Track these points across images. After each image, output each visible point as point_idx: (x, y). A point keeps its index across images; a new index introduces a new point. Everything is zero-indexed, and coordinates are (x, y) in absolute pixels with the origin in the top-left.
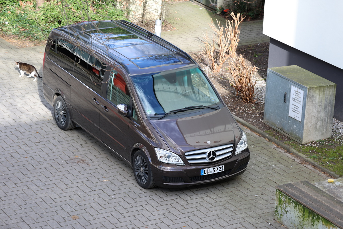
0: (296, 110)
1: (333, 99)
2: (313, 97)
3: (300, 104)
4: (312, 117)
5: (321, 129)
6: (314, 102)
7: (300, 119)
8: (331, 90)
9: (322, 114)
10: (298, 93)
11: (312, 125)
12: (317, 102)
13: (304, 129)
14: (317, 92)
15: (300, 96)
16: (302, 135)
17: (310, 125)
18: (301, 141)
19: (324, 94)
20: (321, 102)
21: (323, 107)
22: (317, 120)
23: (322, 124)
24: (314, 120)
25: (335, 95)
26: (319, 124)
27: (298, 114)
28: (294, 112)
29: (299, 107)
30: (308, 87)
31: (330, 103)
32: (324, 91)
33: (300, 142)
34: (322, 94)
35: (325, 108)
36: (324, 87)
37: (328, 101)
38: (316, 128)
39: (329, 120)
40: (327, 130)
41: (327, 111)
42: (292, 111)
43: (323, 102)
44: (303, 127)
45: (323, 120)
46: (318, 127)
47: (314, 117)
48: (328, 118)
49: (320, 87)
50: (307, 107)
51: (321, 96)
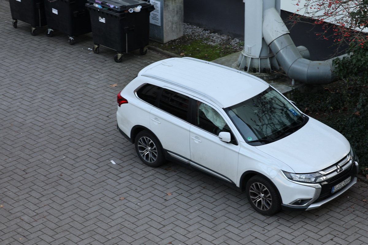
0: (155, 18)
1: (182, 5)
2: (168, 6)
3: (158, 12)
4: (168, 21)
5: (176, 30)
6: (169, 10)
7: (160, 25)
9: (176, 19)
10: (156, 4)
11: (169, 28)
12: (171, 9)
13: (164, 31)
14: (171, 2)
15: (157, 6)
16: (163, 36)
17: (168, 28)
18: (163, 41)
19: (175, 3)
20: (174, 9)
21: (176, 12)
22: (172, 24)
23: (176, 26)
24: (170, 24)
25: (183, 2)
26: (174, 26)
27: (158, 20)
28: (154, 19)
29: (157, 15)
31: (180, 9)
32: (175, 1)
33: (161, 42)
35: (177, 14)
38: (172, 30)
39: (181, 23)
40: (180, 31)
41: (179, 15)
42: (152, 19)
43: (176, 9)
44: (163, 30)
45: (176, 23)
46: (173, 29)
47: (170, 21)
48: (180, 21)
50: (164, 14)
51: (174, 5)
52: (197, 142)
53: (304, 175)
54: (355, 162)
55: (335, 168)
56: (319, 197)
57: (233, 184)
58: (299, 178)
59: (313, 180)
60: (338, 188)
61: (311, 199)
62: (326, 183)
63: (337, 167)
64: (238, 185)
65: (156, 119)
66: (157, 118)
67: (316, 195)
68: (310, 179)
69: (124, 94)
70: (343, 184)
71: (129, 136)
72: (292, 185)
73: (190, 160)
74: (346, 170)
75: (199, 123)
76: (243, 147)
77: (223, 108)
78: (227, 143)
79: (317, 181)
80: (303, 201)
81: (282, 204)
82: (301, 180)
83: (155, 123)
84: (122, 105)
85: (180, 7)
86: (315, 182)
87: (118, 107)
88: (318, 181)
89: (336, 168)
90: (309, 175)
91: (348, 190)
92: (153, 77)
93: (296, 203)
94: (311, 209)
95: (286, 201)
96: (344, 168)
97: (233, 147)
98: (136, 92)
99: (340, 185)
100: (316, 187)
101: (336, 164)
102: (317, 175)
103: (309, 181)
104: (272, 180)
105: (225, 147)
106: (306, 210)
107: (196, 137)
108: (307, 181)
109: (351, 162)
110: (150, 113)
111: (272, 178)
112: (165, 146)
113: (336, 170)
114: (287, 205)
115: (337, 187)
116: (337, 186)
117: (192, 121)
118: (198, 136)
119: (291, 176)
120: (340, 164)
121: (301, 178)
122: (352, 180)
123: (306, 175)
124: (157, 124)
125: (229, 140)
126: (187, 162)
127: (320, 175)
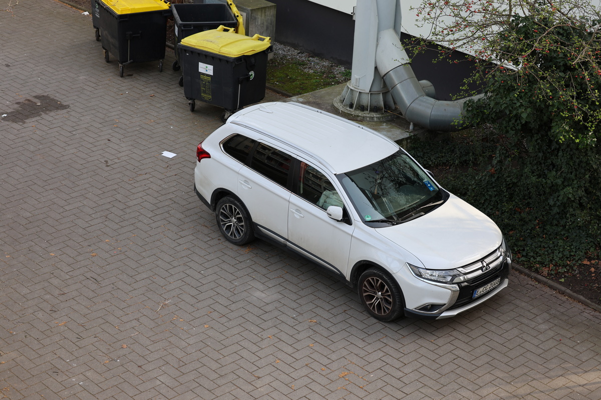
1: (274, 19)
2: (255, 19)
6: (257, 24)
8: (272, 11)
12: (259, 23)
14: (259, 14)
19: (265, 15)
20: (263, 23)
21: (265, 27)
25: (275, 16)
30: (250, 8)
31: (271, 24)
32: (265, 13)
34: (263, 15)
35: (266, 30)
36: (265, 8)
37: (269, 21)
43: (265, 24)
49: (262, 8)
51: (263, 17)
52: (298, 217)
53: (437, 271)
54: (508, 258)
55: (479, 265)
56: (456, 303)
57: (342, 276)
58: (431, 275)
59: (449, 279)
60: (482, 293)
61: (445, 304)
62: (466, 284)
63: (482, 264)
64: (348, 278)
65: (245, 181)
66: (247, 180)
67: (451, 300)
68: (445, 278)
69: (205, 146)
70: (489, 287)
71: (209, 201)
72: (420, 283)
73: (287, 240)
74: (495, 269)
75: (302, 192)
76: (358, 228)
77: (335, 175)
78: (338, 221)
79: (454, 282)
80: (433, 307)
81: (405, 309)
82: (433, 278)
83: (243, 187)
84: (202, 160)
85: (271, 21)
86: (451, 282)
87: (198, 161)
88: (456, 280)
89: (481, 266)
90: (444, 272)
91: (496, 295)
92: (246, 127)
93: (424, 308)
94: (444, 318)
95: (412, 304)
96: (492, 266)
97: (345, 227)
98: (222, 143)
99: (485, 289)
100: (454, 289)
101: (482, 260)
102: (455, 272)
103: (444, 281)
104: (393, 275)
105: (334, 226)
106: (437, 319)
107: (297, 210)
108: (441, 280)
109: (501, 258)
110: (238, 173)
111: (395, 272)
112: (255, 219)
113: (481, 268)
114: (412, 310)
115: (481, 291)
116: (481, 289)
117: (294, 189)
118: (299, 209)
119: (420, 272)
120: (488, 260)
121: (433, 276)
122: (501, 283)
123: (441, 271)
124: (247, 188)
125: (341, 218)
126: (283, 242)
127: (459, 273)
